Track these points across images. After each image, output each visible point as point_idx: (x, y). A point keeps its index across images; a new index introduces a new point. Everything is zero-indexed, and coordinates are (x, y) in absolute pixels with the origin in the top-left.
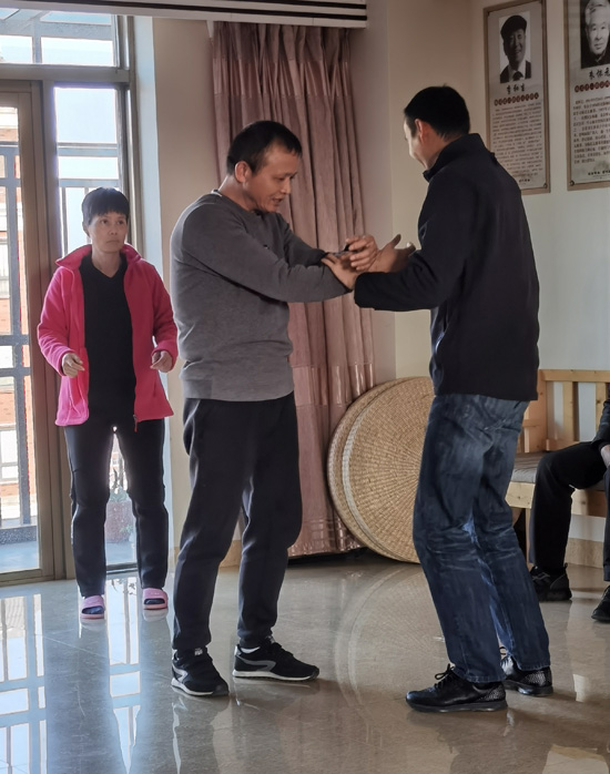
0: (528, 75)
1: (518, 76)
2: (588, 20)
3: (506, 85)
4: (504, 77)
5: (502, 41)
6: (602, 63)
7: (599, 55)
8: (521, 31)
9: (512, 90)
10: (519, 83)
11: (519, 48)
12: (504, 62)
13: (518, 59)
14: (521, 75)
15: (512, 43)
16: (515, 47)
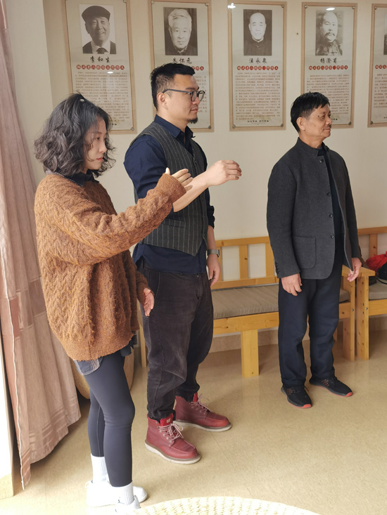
0: (113, 51)
1: (101, 51)
2: (171, 23)
3: (90, 55)
4: (87, 49)
5: (83, 22)
6: (183, 54)
7: (180, 49)
8: (104, 19)
9: (96, 60)
10: (104, 56)
11: (102, 31)
12: (87, 38)
13: (101, 39)
14: (106, 51)
15: (95, 26)
16: (98, 29)
